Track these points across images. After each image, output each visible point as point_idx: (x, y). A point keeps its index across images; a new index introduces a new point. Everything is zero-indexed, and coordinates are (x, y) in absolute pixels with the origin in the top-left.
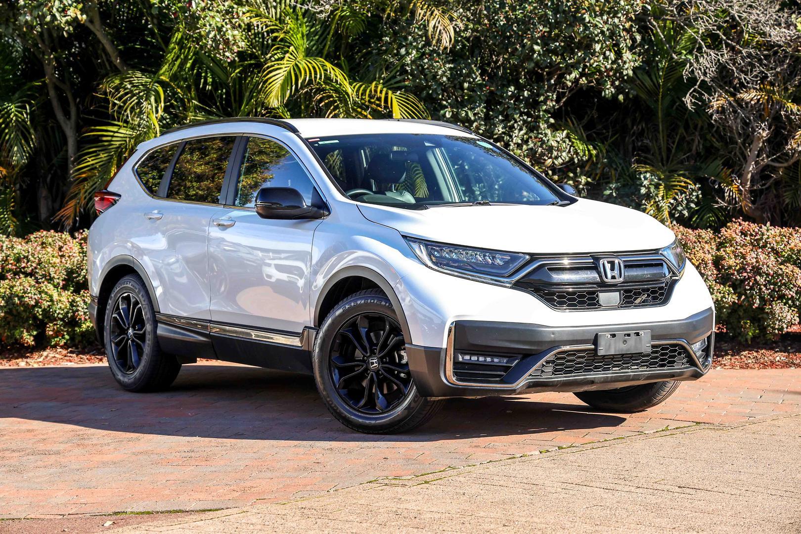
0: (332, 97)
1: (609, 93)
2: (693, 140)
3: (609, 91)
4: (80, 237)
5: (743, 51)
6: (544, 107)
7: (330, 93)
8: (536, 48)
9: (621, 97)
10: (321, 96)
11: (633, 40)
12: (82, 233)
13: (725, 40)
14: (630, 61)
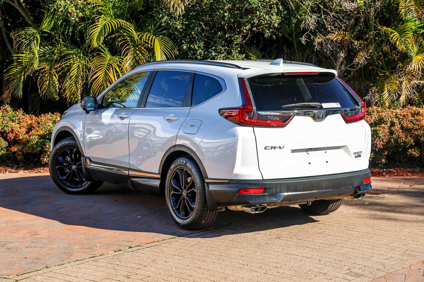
0: (127, 39)
1: (267, 35)
2: (313, 57)
3: (267, 34)
4: (3, 108)
5: (331, 14)
6: (235, 43)
7: (126, 37)
8: (226, 14)
9: (274, 37)
10: (121, 39)
11: (278, 8)
12: (4, 107)
13: (322, 9)
14: (276, 20)
